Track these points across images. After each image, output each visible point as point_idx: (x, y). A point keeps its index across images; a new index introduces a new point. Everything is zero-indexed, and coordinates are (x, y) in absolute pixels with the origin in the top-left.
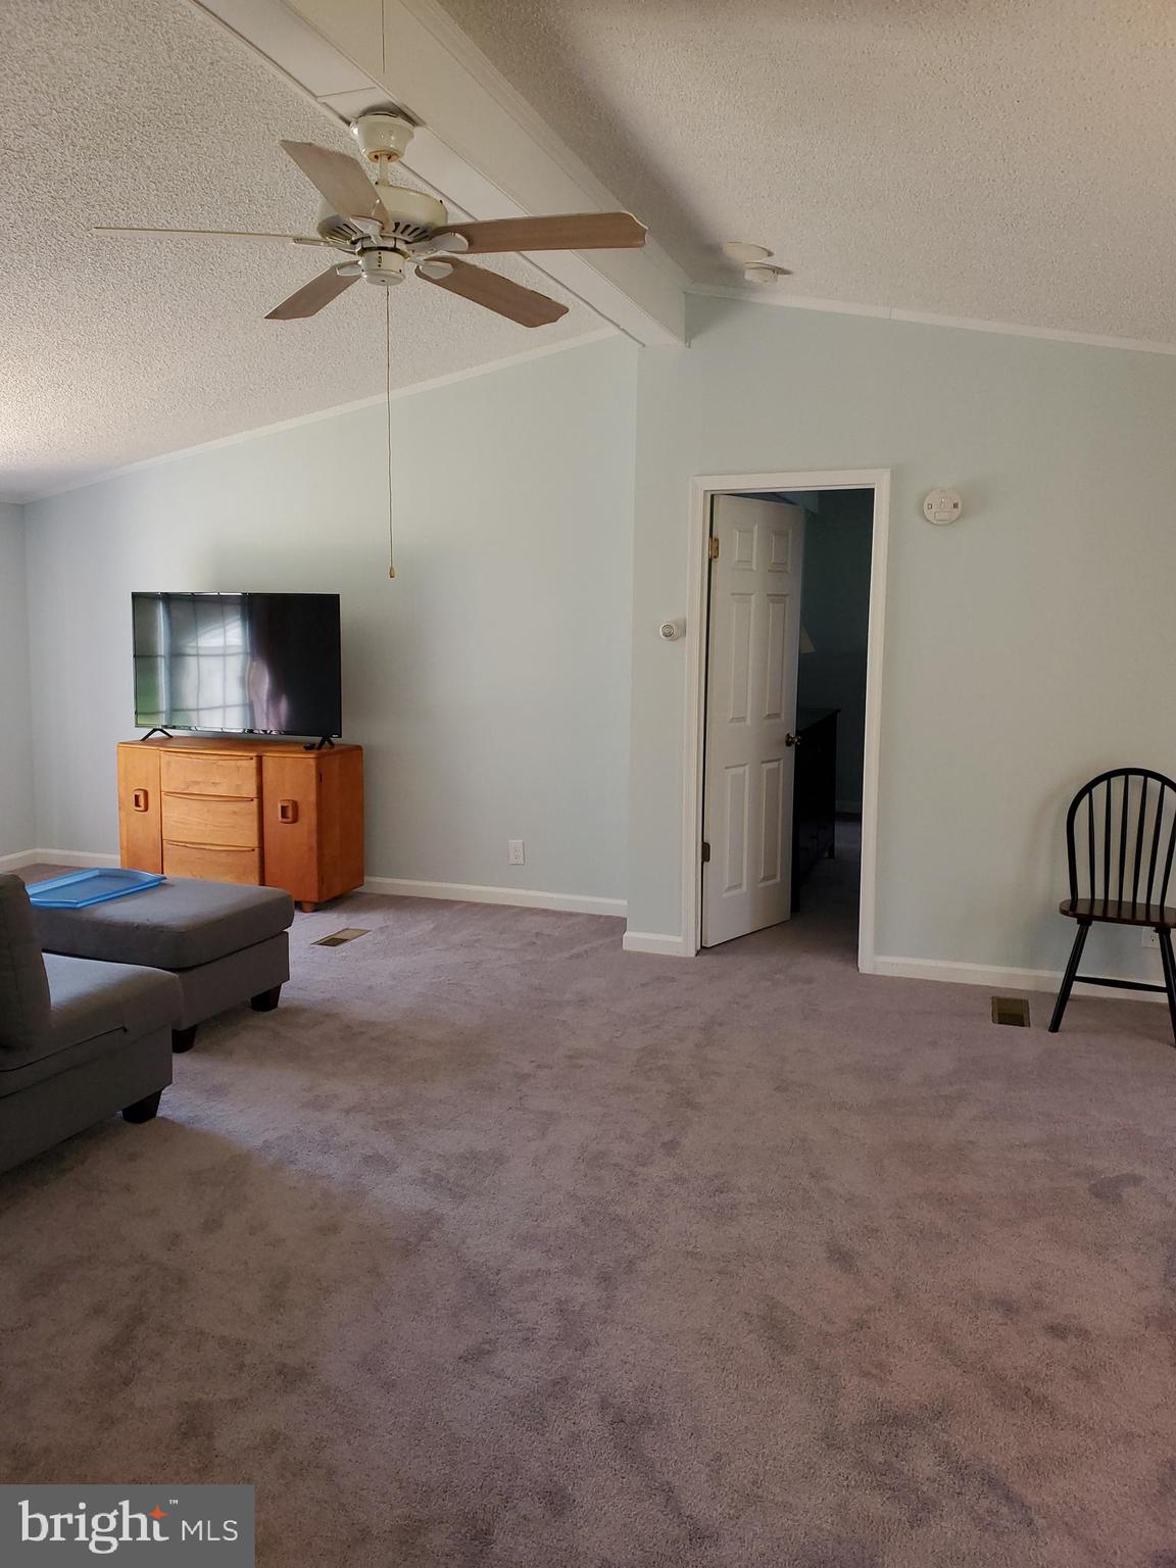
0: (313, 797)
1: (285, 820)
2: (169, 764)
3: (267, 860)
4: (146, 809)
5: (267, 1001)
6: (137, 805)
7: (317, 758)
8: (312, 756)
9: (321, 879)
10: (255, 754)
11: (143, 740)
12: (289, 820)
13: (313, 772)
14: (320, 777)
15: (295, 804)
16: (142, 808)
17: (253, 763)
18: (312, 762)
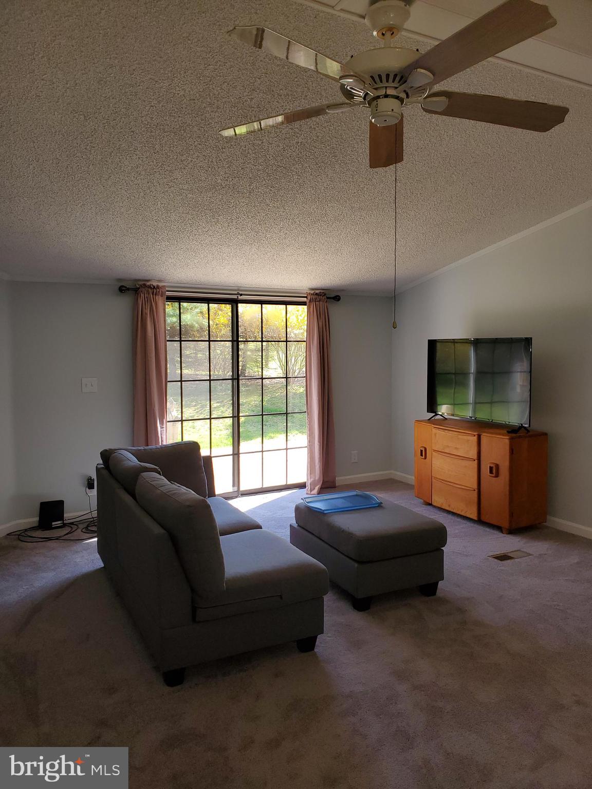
0: (507, 463)
1: (491, 475)
2: (435, 434)
3: (482, 497)
4: (425, 458)
5: (429, 589)
6: (422, 455)
7: (511, 439)
8: (508, 438)
9: (511, 515)
10: (476, 434)
11: (429, 419)
12: (493, 475)
13: (507, 448)
14: (512, 451)
15: (497, 466)
16: (423, 457)
17: (475, 438)
18: (507, 441)
